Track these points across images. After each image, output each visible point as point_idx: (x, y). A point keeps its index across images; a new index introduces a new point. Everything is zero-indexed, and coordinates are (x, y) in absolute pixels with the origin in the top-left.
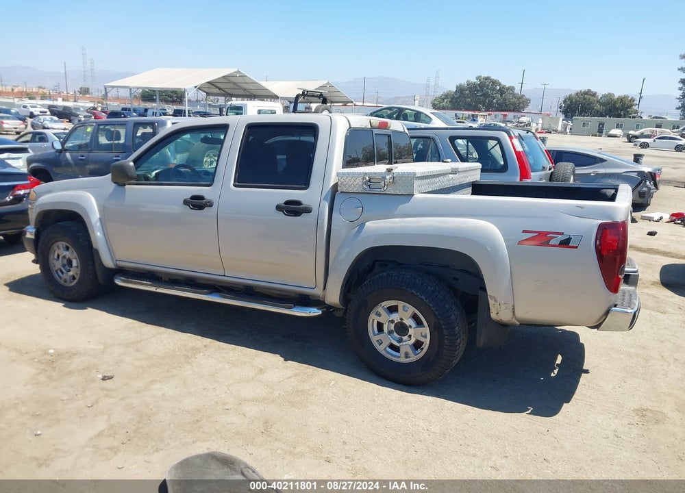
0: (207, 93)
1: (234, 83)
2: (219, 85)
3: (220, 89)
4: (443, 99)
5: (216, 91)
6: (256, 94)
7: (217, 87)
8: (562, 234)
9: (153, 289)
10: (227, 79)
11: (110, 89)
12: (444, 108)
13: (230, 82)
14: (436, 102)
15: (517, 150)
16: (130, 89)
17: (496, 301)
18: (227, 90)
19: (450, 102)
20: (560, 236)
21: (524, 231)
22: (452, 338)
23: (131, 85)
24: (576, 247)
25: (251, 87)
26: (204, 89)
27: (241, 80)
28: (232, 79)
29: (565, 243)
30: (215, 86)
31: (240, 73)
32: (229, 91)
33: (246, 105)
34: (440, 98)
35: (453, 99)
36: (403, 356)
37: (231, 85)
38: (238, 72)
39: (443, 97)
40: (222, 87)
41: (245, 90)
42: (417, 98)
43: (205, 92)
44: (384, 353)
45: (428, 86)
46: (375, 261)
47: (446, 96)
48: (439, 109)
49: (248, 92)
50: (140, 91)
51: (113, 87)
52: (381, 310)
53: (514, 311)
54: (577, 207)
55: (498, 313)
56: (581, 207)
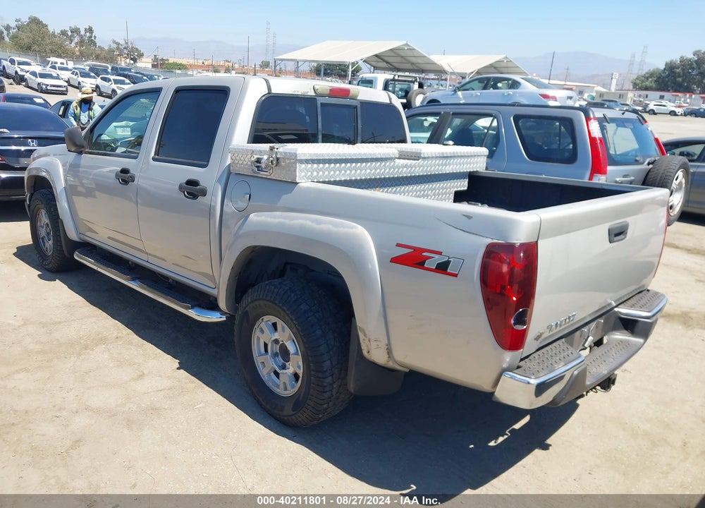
0: (374, 67)
1: (402, 57)
2: (386, 59)
3: (387, 62)
4: (647, 78)
5: (384, 65)
6: (423, 68)
7: (384, 61)
8: (439, 253)
9: (95, 268)
10: (395, 53)
11: (279, 62)
12: (647, 89)
13: (399, 56)
14: (638, 82)
15: (593, 135)
16: (298, 62)
17: (365, 335)
18: (394, 64)
19: (656, 81)
20: (437, 257)
21: (398, 245)
22: (320, 375)
23: (298, 58)
24: (456, 275)
25: (420, 62)
26: (372, 63)
27: (409, 53)
28: (401, 53)
29: (442, 268)
30: (382, 59)
31: (409, 46)
32: (397, 65)
33: (376, 78)
34: (644, 76)
35: (660, 78)
36: (282, 386)
37: (399, 59)
38: (407, 45)
39: (647, 75)
40: (390, 61)
41: (412, 64)
42: (616, 76)
43: (371, 65)
44: (265, 378)
45: (631, 64)
46: (286, 264)
47: (651, 75)
48: (641, 89)
49: (417, 66)
50: (315, 65)
51: (282, 60)
52: (263, 325)
53: (389, 352)
54: (464, 215)
55: (369, 352)
56: (469, 217)
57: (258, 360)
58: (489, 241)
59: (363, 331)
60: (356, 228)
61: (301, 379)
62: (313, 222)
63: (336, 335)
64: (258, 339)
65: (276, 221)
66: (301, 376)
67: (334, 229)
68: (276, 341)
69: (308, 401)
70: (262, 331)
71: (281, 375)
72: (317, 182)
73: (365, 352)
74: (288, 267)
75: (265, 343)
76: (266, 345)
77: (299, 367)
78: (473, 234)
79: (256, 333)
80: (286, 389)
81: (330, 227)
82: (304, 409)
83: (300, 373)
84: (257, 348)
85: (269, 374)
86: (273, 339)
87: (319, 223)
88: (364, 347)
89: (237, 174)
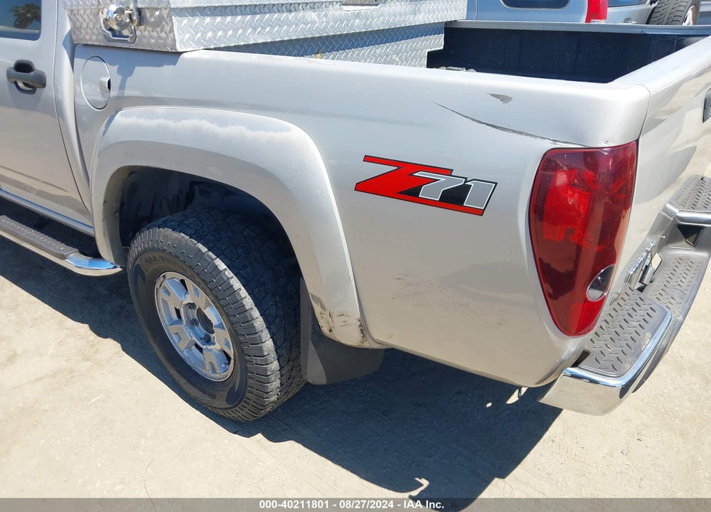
8: (448, 172)
17: (323, 307)
20: (442, 178)
21: (368, 159)
24: (480, 212)
29: (454, 198)
36: (208, 367)
44: (184, 355)
46: (193, 184)
52: (167, 283)
53: (364, 329)
54: (493, 95)
55: (331, 331)
56: (504, 98)
57: (171, 331)
58: (548, 145)
59: (319, 301)
60: (288, 130)
61: (232, 361)
62: (212, 122)
63: (277, 299)
64: (165, 303)
65: (153, 123)
66: (232, 358)
67: (250, 134)
68: (192, 306)
69: (248, 395)
70: (168, 293)
71: (204, 352)
72: (215, 49)
73: (325, 330)
74: (197, 189)
75: (176, 309)
76: (178, 311)
77: (227, 344)
78: (514, 131)
79: (160, 296)
80: (214, 371)
81: (243, 129)
82: (243, 403)
83: (231, 352)
84: (165, 316)
85: (189, 348)
86: (185, 302)
87: (223, 123)
88: (322, 323)
89: (86, 45)
